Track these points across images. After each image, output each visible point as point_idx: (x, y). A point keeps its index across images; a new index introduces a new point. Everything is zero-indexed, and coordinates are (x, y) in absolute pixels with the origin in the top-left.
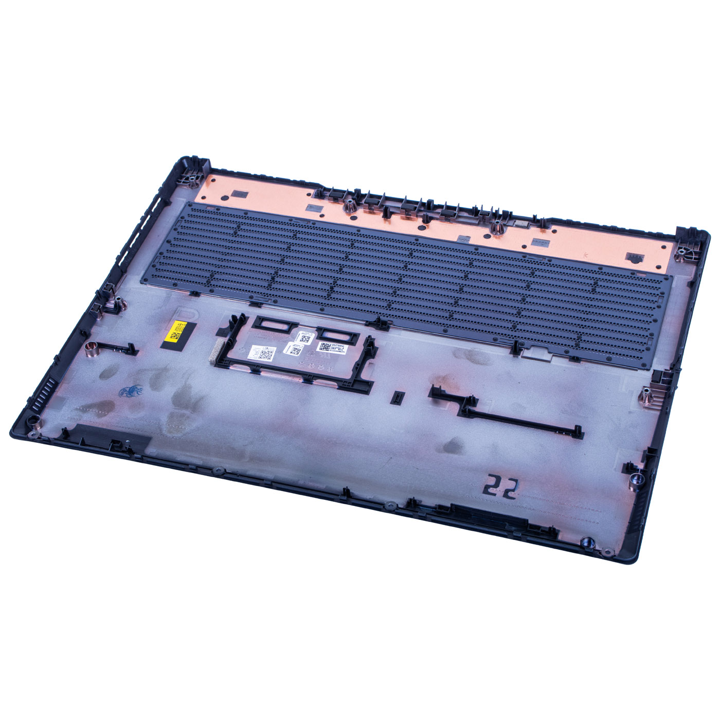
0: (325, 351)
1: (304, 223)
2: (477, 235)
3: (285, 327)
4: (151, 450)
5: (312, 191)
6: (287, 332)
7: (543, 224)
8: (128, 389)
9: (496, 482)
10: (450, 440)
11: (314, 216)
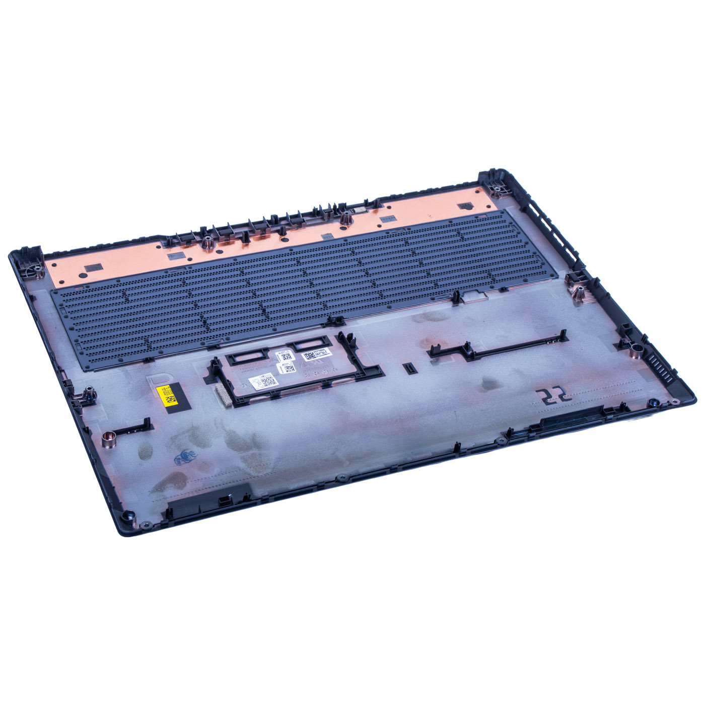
0: (312, 359)
1: (182, 270)
2: (334, 229)
3: (259, 355)
4: (259, 492)
5: (159, 244)
6: (265, 357)
7: (376, 205)
8: (180, 457)
9: (547, 394)
10: (482, 381)
11: (183, 262)
